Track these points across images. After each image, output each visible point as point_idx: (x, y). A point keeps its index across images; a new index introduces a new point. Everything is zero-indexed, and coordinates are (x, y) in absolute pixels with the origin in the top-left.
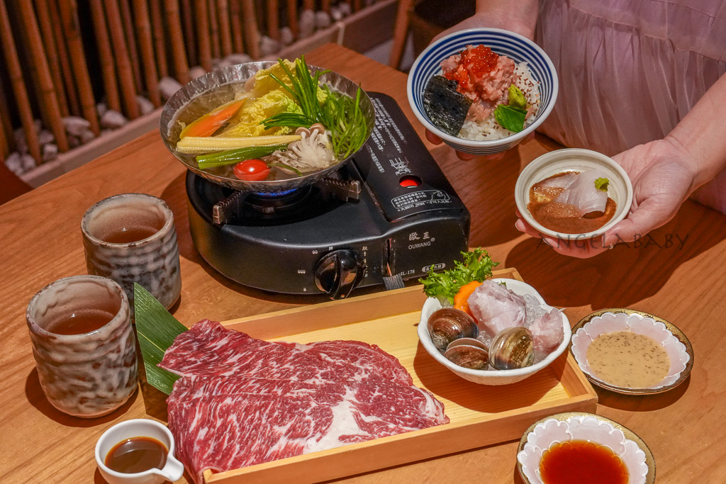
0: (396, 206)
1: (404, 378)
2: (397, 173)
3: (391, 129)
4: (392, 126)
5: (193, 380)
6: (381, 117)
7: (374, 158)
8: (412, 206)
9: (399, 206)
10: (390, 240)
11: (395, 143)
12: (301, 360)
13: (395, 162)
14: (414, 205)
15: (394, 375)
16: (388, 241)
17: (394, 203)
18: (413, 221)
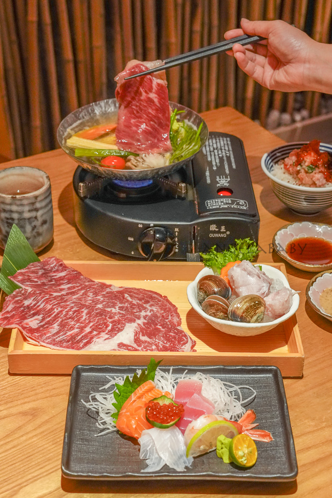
0: (207, 205)
1: (175, 320)
2: (218, 185)
3: (228, 158)
4: (230, 156)
5: (29, 291)
6: (225, 150)
7: (207, 173)
8: (218, 207)
9: (209, 205)
10: (196, 227)
11: (226, 167)
12: (110, 296)
13: (220, 178)
14: (220, 206)
15: (170, 317)
16: (194, 227)
17: (207, 203)
18: (214, 217)
